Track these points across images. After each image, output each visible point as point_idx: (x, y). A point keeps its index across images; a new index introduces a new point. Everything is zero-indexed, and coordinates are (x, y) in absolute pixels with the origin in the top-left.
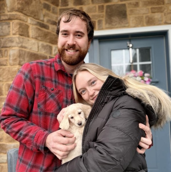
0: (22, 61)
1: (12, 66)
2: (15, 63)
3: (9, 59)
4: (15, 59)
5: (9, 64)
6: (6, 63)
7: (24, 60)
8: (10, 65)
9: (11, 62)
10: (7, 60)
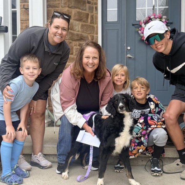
0: (70, 4)
1: (63, 7)
2: (65, 5)
3: (61, 3)
4: (66, 3)
5: (60, 7)
6: (59, 5)
7: (72, 4)
8: (62, 7)
9: (63, 5)
10: (59, 3)
